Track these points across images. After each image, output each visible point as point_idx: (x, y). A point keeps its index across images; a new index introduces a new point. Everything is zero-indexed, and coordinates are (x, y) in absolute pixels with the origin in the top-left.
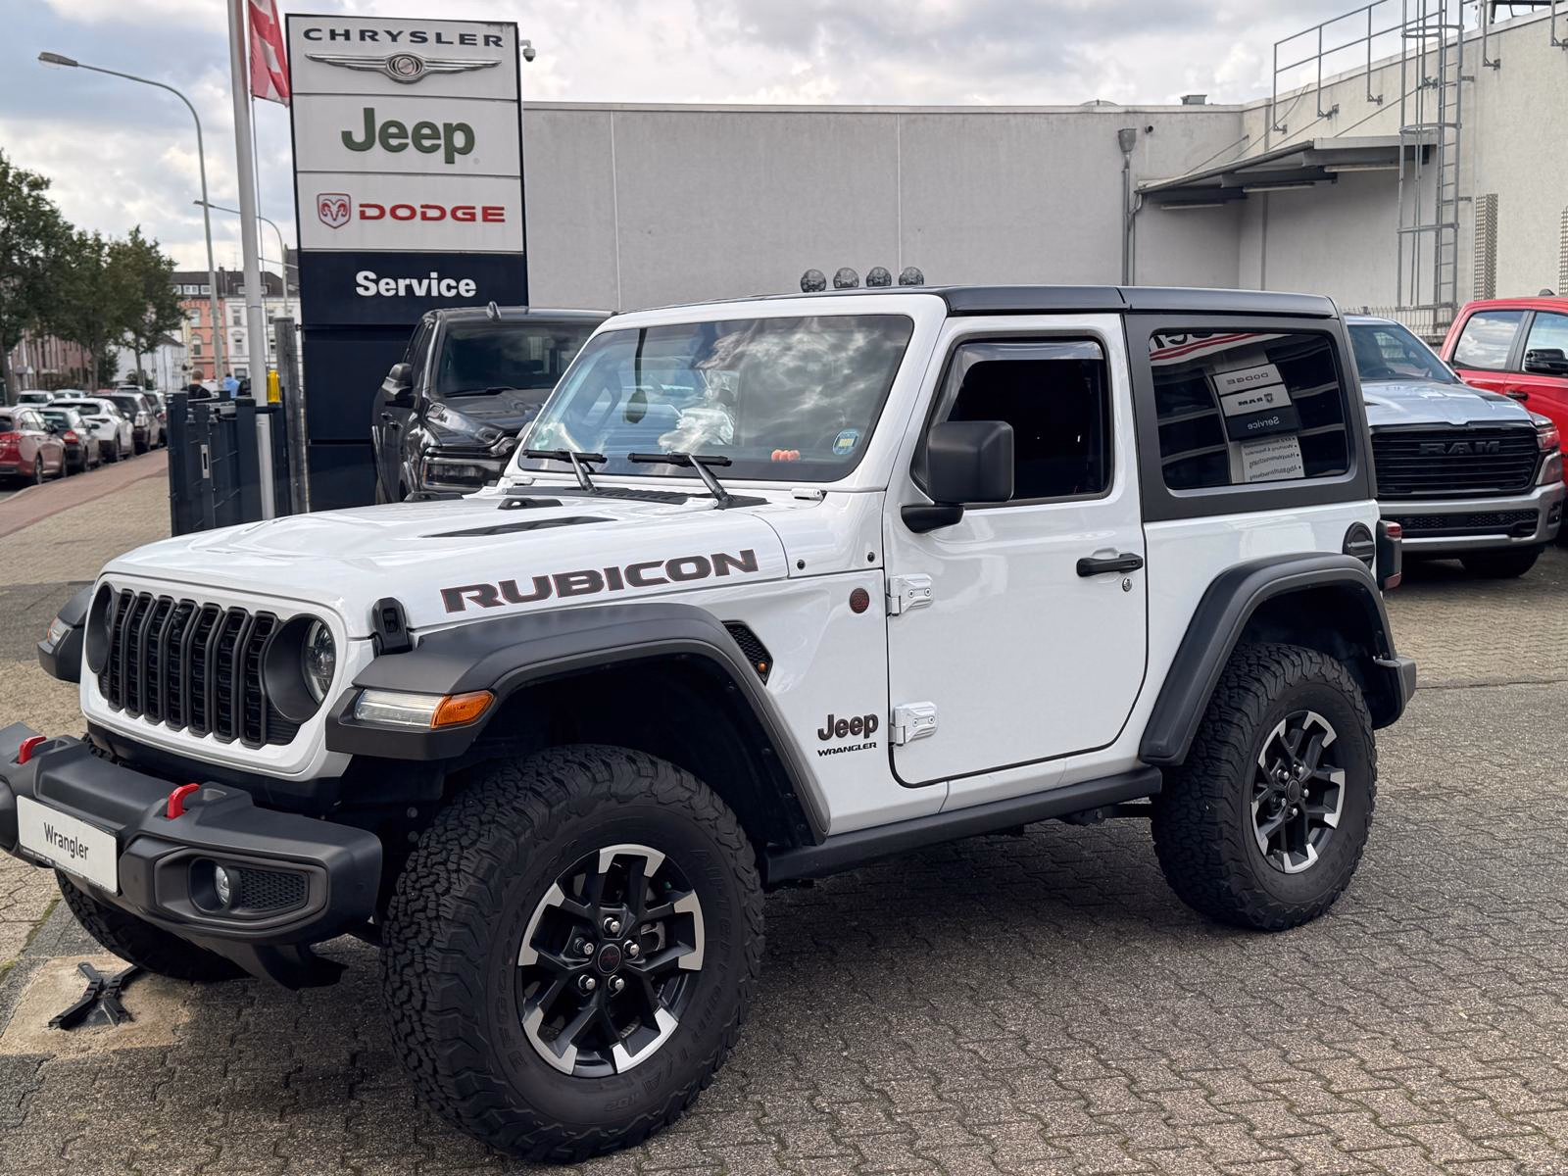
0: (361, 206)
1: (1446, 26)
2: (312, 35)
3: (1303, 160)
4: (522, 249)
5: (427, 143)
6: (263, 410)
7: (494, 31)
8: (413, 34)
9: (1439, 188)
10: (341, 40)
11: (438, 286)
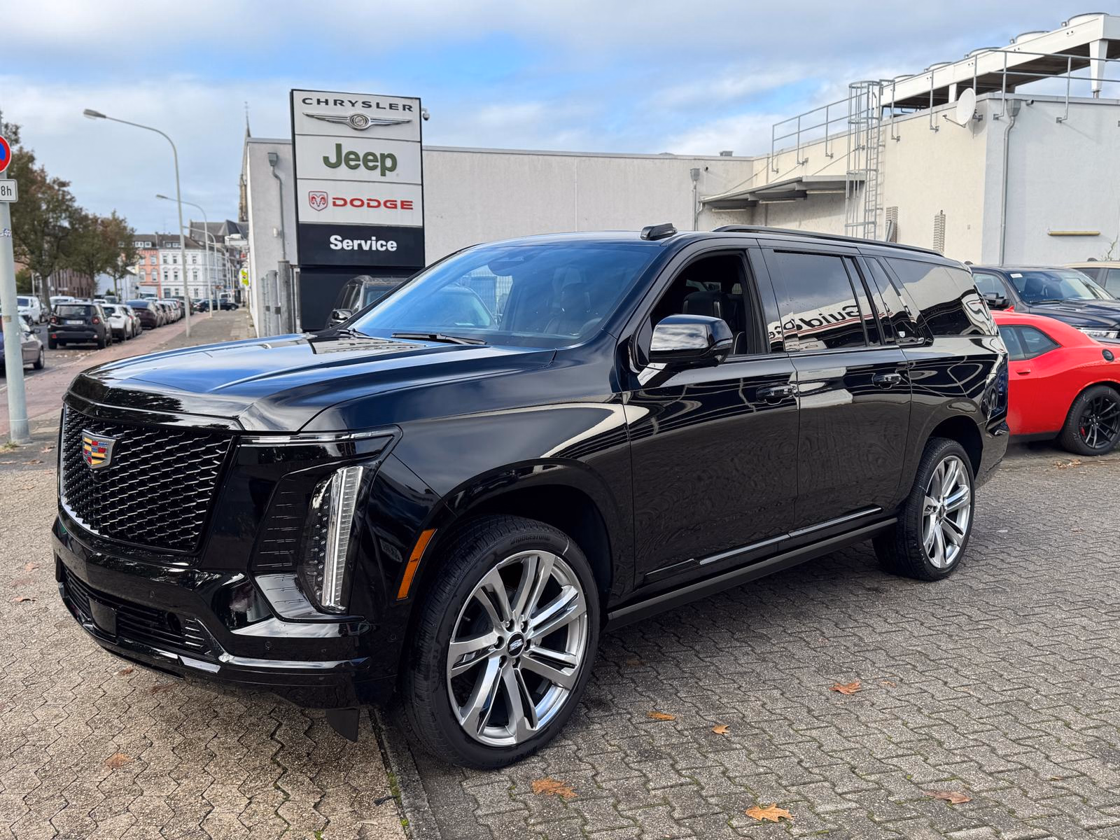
0: (334, 199)
2: (307, 101)
4: (421, 225)
5: (371, 164)
7: (408, 102)
8: (364, 103)
9: (865, 203)
10: (323, 104)
11: (375, 245)
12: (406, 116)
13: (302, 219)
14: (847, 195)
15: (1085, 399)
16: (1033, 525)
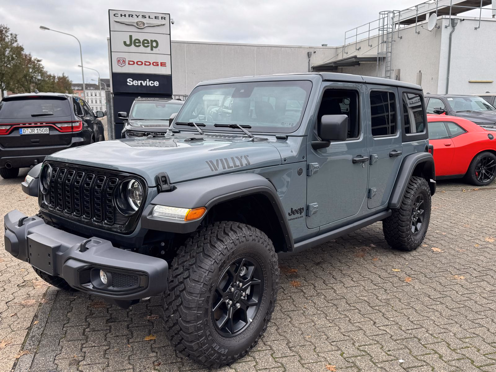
0: (129, 61)
2: (116, 15)
3: (354, 60)
4: (171, 74)
5: (146, 45)
7: (163, 16)
8: (142, 16)
9: (386, 67)
10: (123, 17)
11: (149, 83)
12: (163, 22)
13: (114, 71)
14: (378, 64)
15: (479, 158)
16: (445, 223)
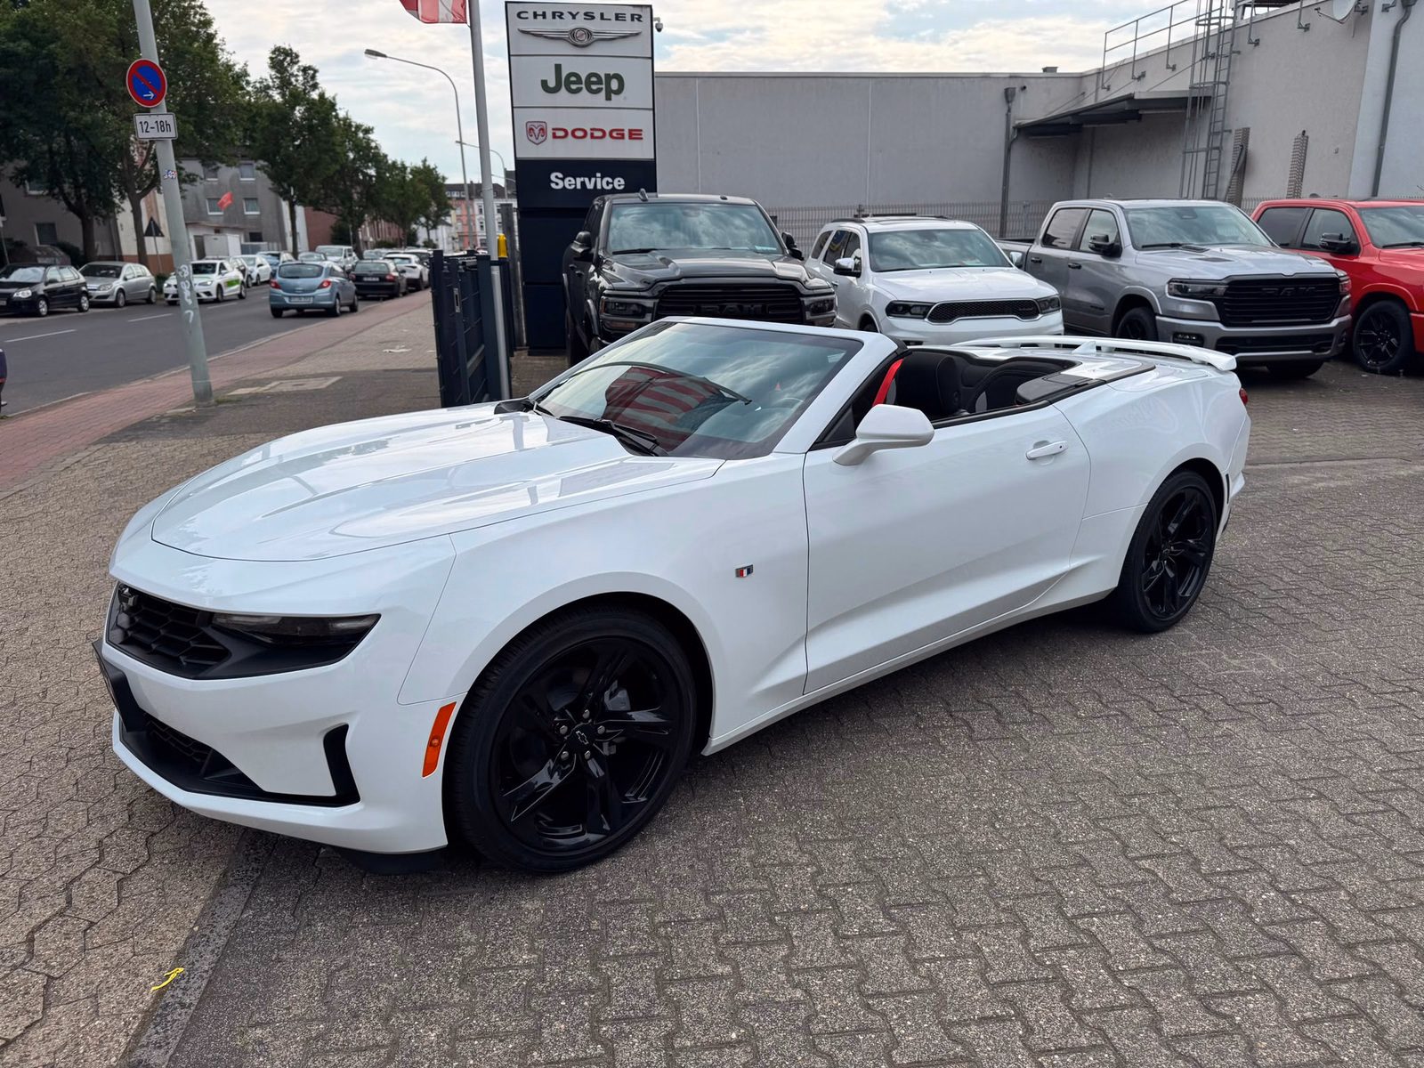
1: (1225, 17)
2: (522, 15)
3: (1126, 106)
4: (653, 157)
5: (594, 87)
6: (495, 263)
7: (637, 11)
8: (586, 14)
9: (1211, 124)
10: (540, 18)
11: (600, 182)
12: (635, 26)
13: (522, 155)
14: (1188, 115)
